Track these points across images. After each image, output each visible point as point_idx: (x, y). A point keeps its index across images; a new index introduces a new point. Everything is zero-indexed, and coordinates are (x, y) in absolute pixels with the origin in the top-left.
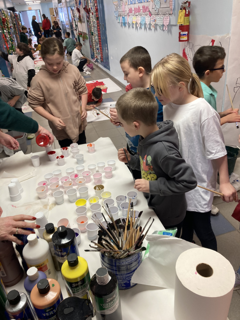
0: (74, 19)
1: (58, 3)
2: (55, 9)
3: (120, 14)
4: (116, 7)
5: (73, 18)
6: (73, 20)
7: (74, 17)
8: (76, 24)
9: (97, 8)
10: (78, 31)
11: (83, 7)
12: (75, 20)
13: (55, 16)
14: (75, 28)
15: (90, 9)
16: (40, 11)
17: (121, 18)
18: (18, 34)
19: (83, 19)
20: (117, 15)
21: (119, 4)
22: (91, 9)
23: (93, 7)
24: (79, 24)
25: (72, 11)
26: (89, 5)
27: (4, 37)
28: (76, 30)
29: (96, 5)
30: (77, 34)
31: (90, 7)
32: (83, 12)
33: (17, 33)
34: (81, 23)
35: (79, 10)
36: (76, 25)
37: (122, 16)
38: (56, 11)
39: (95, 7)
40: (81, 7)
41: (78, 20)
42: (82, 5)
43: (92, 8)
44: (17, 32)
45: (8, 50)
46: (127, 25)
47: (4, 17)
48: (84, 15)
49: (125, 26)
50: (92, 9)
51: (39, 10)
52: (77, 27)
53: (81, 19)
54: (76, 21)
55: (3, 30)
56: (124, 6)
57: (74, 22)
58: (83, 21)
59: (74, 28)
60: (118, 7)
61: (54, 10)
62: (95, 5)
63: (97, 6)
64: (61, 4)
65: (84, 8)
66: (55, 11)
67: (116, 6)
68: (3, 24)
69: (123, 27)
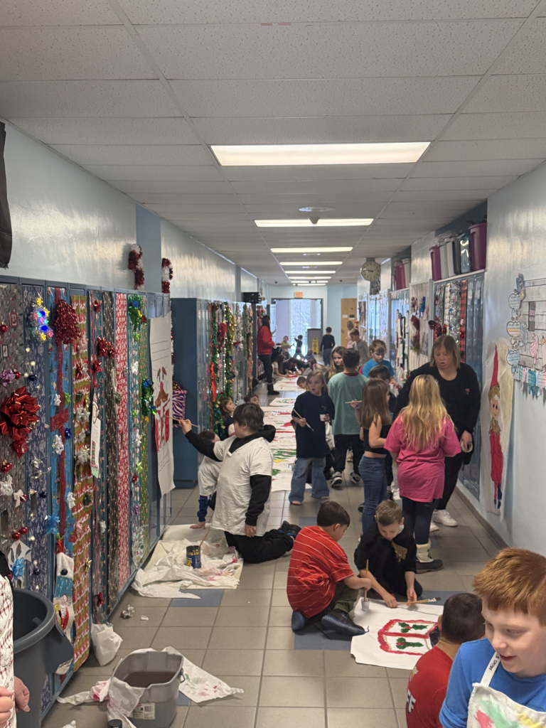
0: (401, 338)
1: (371, 294)
2: (360, 303)
3: (525, 363)
4: (516, 342)
5: (400, 336)
6: (400, 340)
7: (402, 334)
8: (406, 352)
9: (463, 329)
10: (406, 371)
11: (430, 319)
12: (403, 343)
13: (358, 320)
14: (401, 361)
15: (445, 328)
16: (322, 303)
17: (526, 371)
18: (251, 358)
19: (425, 346)
20: (516, 363)
21: (524, 336)
22: (448, 328)
23: (455, 325)
24: (412, 354)
25: (399, 320)
26: (446, 317)
27: (212, 369)
28: (402, 366)
29: (462, 322)
30: (403, 377)
31: (446, 322)
32: (426, 329)
33: (249, 356)
34: (418, 354)
35: (416, 323)
36: (404, 354)
37: (528, 369)
38: (363, 311)
39: (461, 326)
40: (425, 318)
41: (411, 345)
42: (427, 313)
43: (450, 327)
44: (251, 354)
45: (214, 401)
46: (539, 394)
47: (225, 322)
48: (429, 336)
49: (535, 394)
50: (450, 329)
51: (322, 300)
52: (406, 360)
53: (419, 345)
54: (406, 345)
55: (214, 354)
56: (535, 345)
57: (401, 346)
58: (424, 349)
59: (398, 359)
60: (521, 344)
61: (358, 307)
62: (459, 321)
63: (465, 325)
64: (378, 296)
65: (430, 323)
66: (360, 309)
67: (515, 339)
68: (219, 340)
69: (530, 396)
